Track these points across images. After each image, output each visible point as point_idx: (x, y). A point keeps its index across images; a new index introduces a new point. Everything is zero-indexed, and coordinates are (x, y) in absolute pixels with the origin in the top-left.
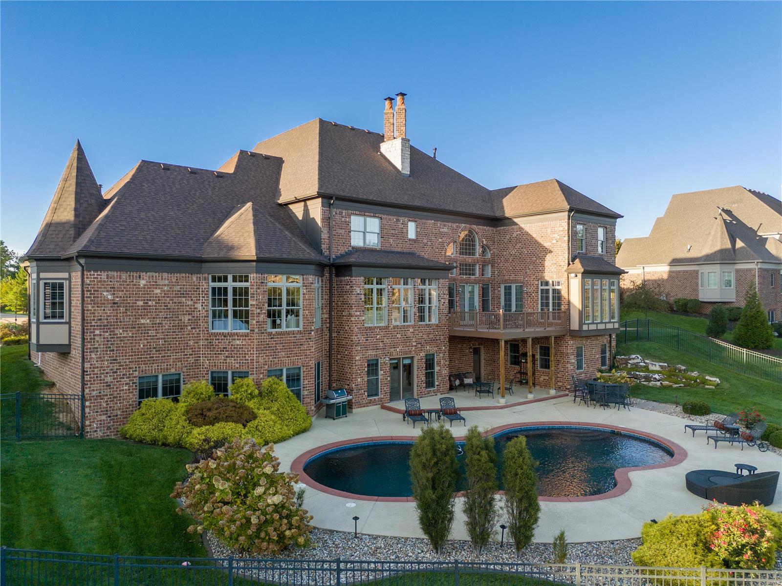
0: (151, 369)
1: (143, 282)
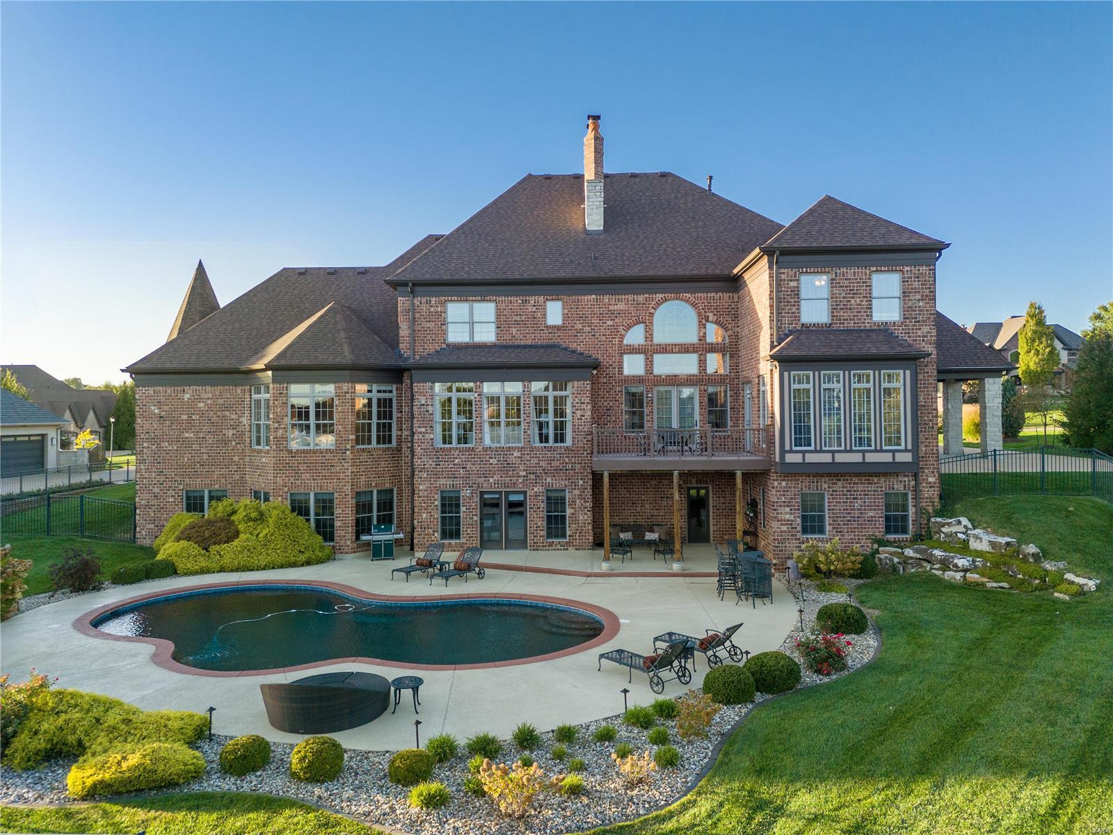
0: (196, 484)
1: (187, 396)
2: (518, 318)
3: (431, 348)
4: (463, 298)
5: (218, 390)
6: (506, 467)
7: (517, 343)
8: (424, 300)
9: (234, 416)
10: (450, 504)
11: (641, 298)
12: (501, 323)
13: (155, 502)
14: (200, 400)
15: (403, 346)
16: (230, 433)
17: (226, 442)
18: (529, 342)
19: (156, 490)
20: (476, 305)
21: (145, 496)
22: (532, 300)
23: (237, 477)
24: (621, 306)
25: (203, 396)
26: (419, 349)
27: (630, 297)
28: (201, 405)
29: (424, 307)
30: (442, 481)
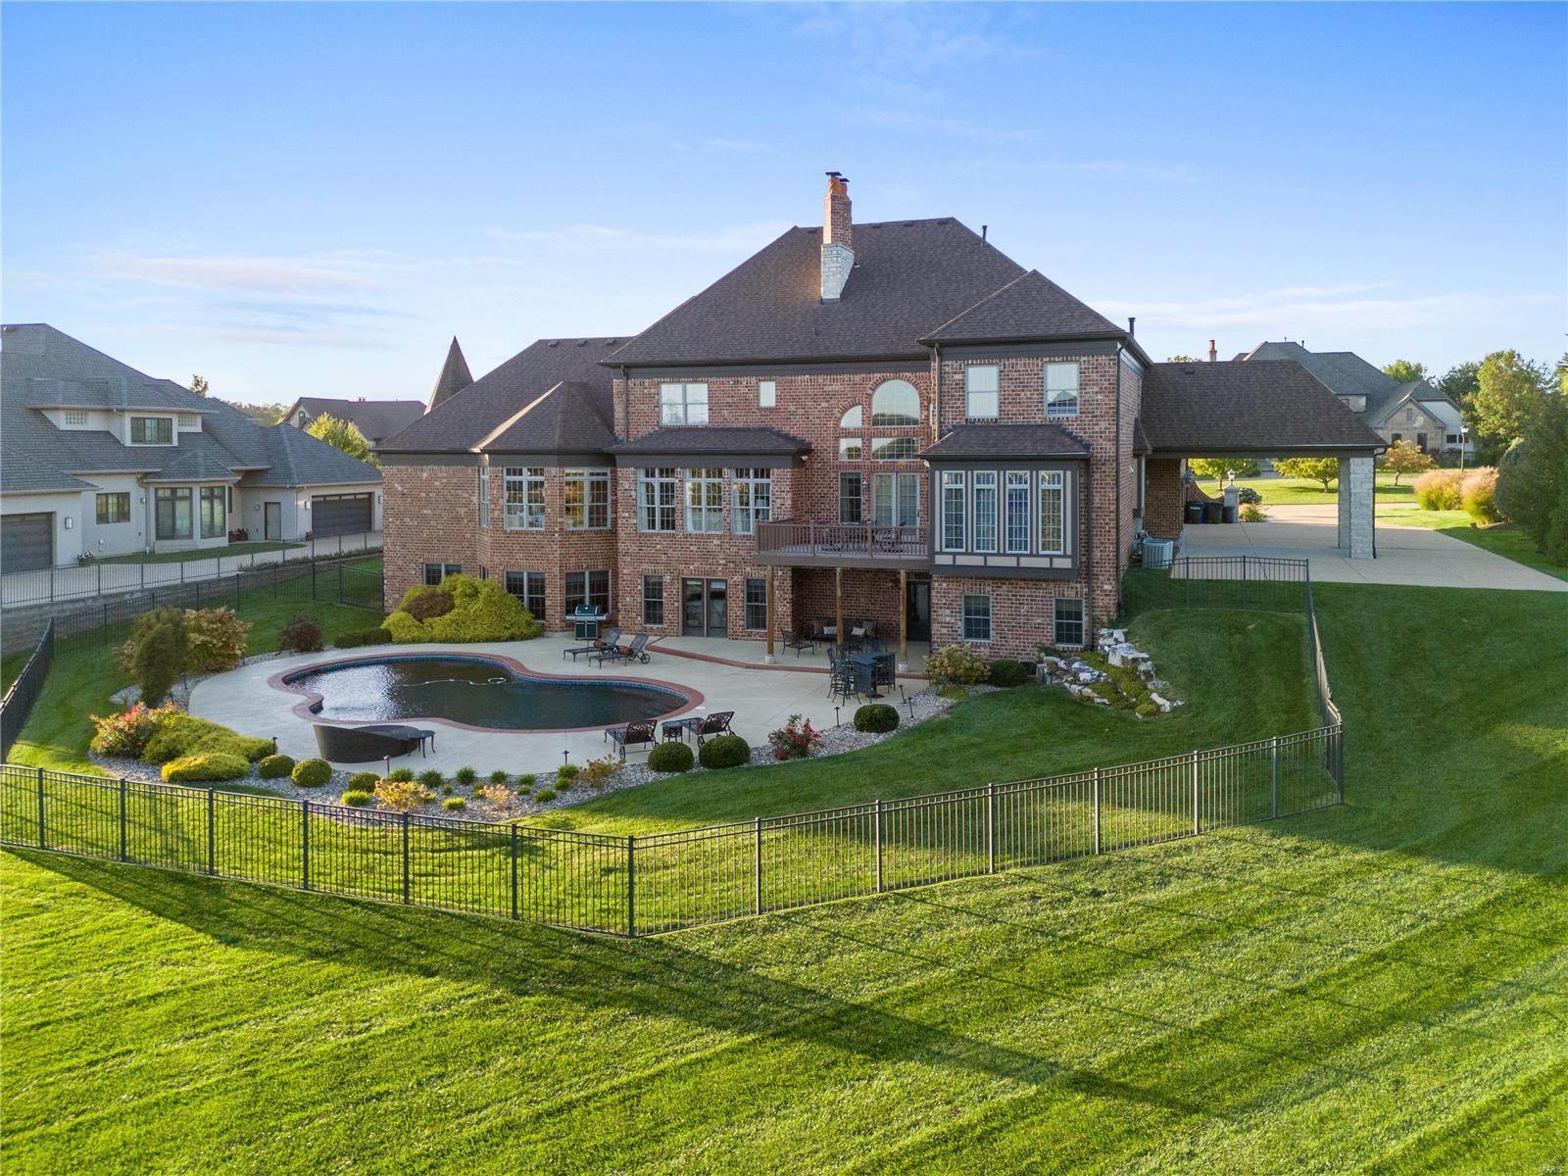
0: (434, 558)
1: (425, 475)
2: (730, 400)
3: (644, 431)
4: (675, 379)
5: (451, 469)
6: (706, 555)
7: (729, 425)
8: (638, 382)
9: (466, 495)
10: (653, 590)
11: (857, 378)
12: (714, 406)
13: (399, 573)
14: (437, 478)
15: (618, 429)
16: (462, 511)
17: (459, 519)
18: (741, 425)
19: (400, 563)
20: (689, 386)
21: (391, 567)
22: (744, 380)
23: (469, 553)
24: (836, 387)
25: (439, 475)
26: (633, 432)
27: (846, 377)
28: (437, 483)
29: (637, 390)
30: (645, 566)
